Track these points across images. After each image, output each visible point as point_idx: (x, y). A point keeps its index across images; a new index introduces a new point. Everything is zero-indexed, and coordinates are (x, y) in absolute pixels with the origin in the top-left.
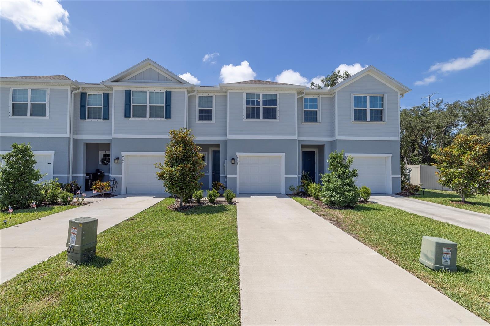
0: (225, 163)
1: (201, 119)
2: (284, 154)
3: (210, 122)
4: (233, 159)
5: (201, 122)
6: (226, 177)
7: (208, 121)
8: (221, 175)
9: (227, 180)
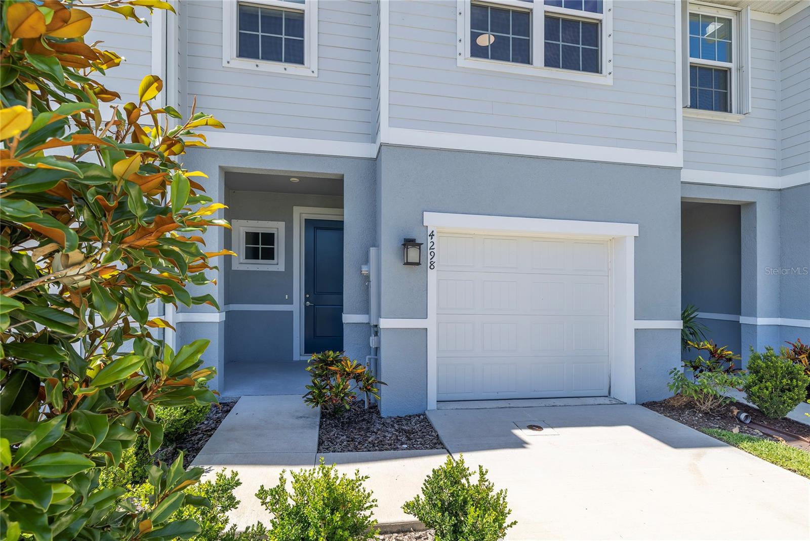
0: (367, 261)
1: (246, 49)
2: (632, 230)
3: (293, 69)
4: (409, 243)
5: (248, 64)
6: (376, 330)
7: (287, 65)
8: (347, 318)
9: (379, 342)
